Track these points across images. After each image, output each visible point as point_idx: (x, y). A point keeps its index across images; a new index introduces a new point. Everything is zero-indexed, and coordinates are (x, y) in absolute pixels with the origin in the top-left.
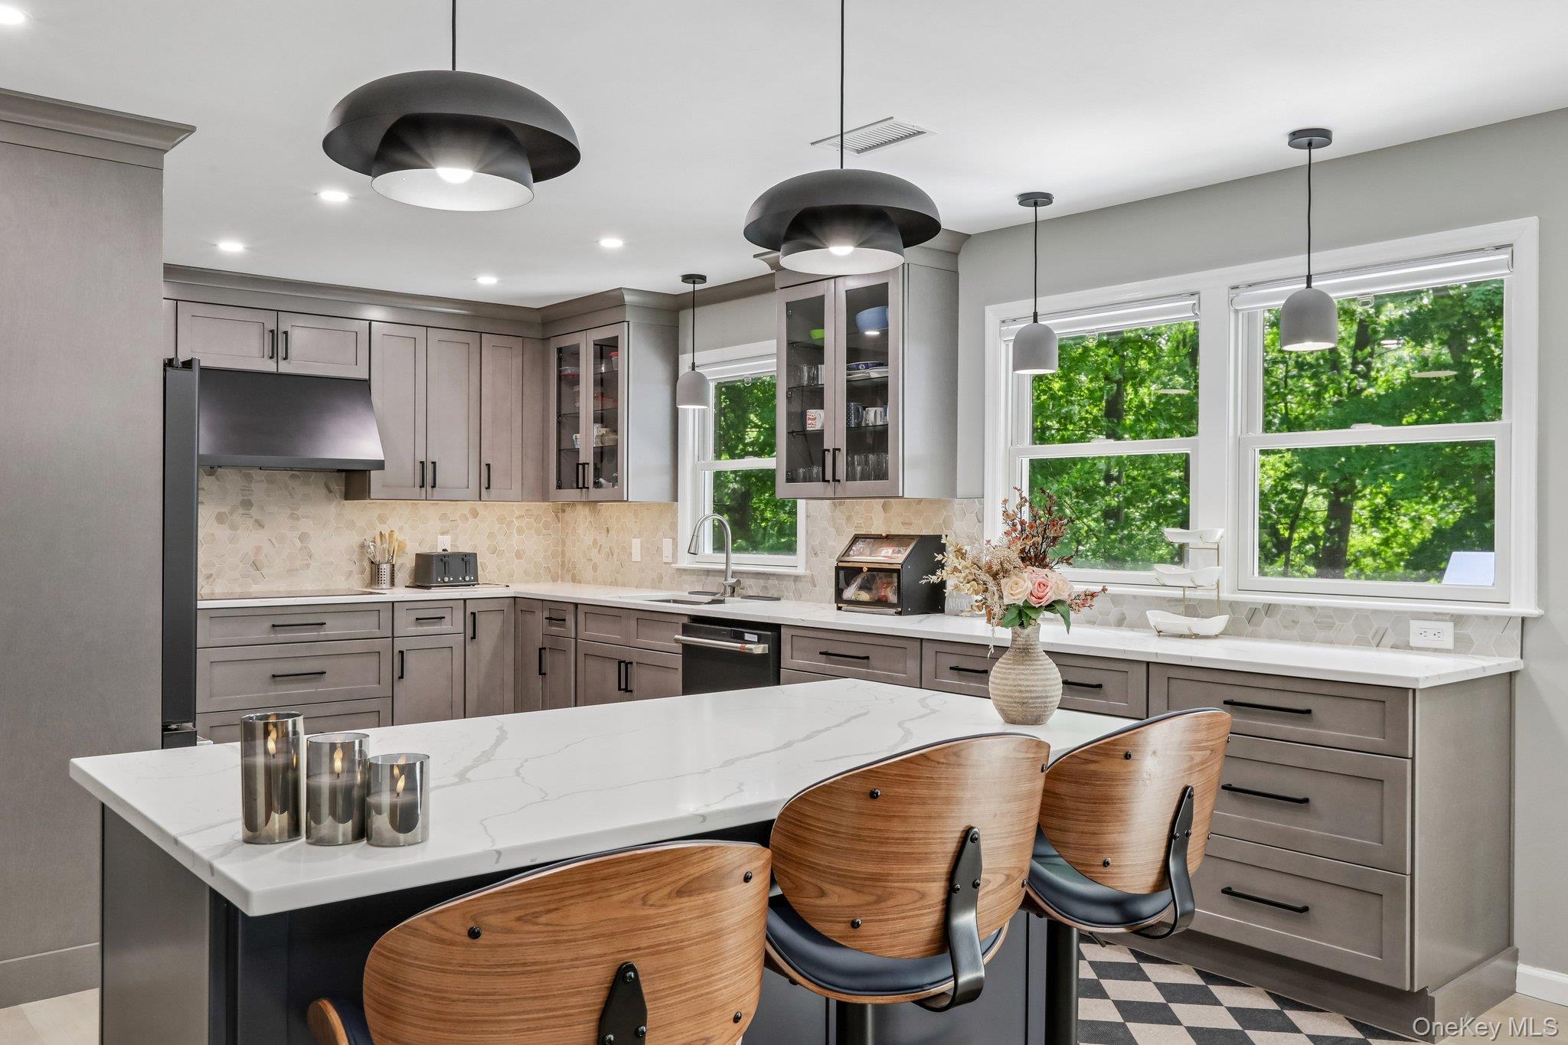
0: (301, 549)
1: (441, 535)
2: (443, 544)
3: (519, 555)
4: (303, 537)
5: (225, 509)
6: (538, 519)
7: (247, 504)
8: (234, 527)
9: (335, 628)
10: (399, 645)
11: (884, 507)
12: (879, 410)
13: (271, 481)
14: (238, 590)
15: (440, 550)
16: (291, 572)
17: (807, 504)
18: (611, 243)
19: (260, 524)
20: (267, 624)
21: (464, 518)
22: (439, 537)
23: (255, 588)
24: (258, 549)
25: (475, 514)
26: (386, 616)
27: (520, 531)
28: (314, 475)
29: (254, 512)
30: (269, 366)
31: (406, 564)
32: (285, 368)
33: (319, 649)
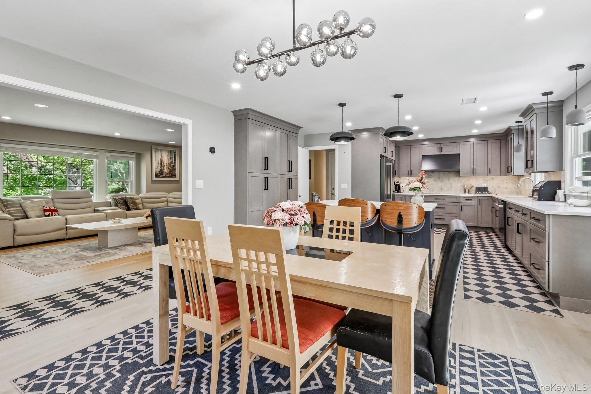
0: (450, 186)
1: (484, 183)
2: (484, 185)
3: (506, 188)
4: (451, 184)
5: (435, 179)
6: (512, 180)
7: (439, 178)
8: (437, 182)
9: (447, 200)
10: (462, 204)
11: (554, 173)
12: (533, 151)
13: (444, 174)
14: (438, 193)
15: (483, 187)
16: (448, 190)
17: (545, 174)
18: (478, 122)
19: (442, 181)
20: (434, 199)
21: (490, 180)
22: (483, 184)
23: (441, 193)
24: (442, 186)
25: (493, 179)
26: (458, 198)
27: (506, 183)
28: (453, 172)
29: (441, 179)
30: (439, 153)
31: (474, 189)
32: (442, 153)
33: (444, 203)
